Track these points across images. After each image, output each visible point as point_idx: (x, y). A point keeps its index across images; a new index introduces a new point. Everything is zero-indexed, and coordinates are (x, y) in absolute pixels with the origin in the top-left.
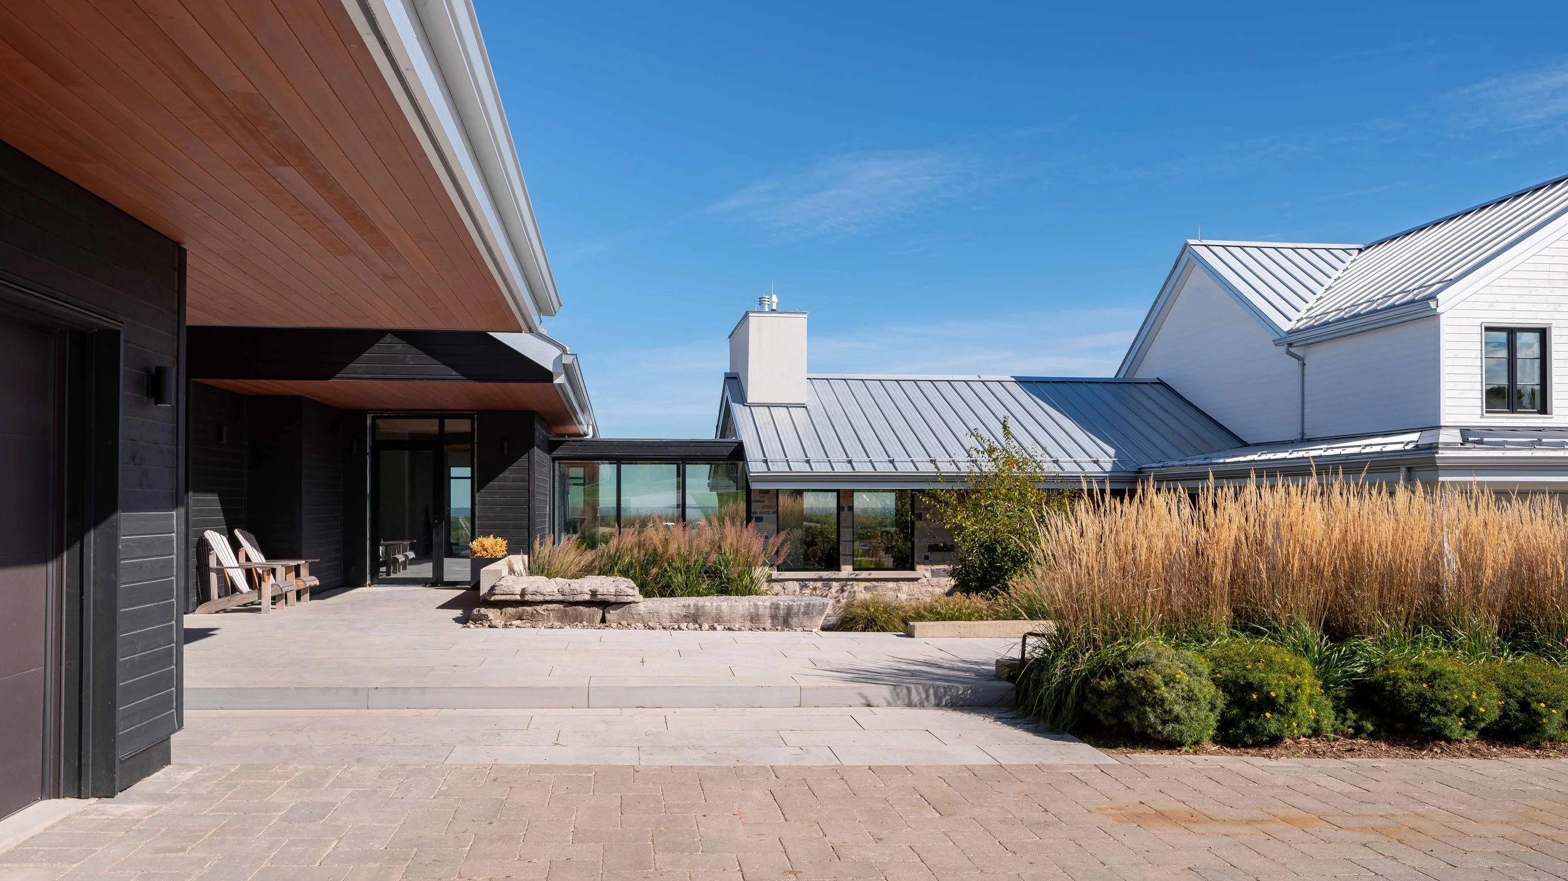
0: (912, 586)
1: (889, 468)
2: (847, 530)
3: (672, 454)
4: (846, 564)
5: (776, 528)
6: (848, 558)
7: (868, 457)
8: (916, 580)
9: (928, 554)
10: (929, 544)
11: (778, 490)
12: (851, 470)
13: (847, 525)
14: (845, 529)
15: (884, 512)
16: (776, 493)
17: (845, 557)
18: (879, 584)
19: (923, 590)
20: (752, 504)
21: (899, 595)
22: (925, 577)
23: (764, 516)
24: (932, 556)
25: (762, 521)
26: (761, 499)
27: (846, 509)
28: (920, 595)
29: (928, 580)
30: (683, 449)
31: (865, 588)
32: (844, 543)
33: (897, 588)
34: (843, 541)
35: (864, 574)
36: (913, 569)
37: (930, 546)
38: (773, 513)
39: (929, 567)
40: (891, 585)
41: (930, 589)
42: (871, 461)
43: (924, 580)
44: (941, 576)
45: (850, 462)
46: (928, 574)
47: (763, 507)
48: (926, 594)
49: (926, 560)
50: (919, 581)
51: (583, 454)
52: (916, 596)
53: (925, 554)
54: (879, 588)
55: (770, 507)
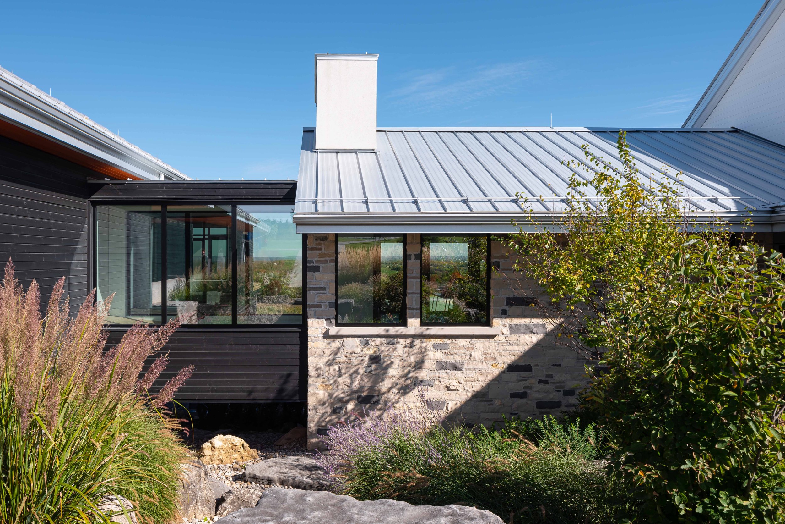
0: (487, 344)
1: (462, 209)
2: (415, 281)
3: (220, 197)
4: (412, 317)
5: (334, 278)
6: (415, 311)
7: (437, 196)
8: (493, 337)
9: (507, 308)
10: (508, 296)
11: (337, 235)
12: (417, 211)
13: (414, 275)
14: (412, 280)
15: (456, 260)
16: (334, 239)
17: (412, 311)
18: (450, 342)
19: (501, 348)
20: (308, 252)
21: (473, 354)
22: (503, 334)
23: (321, 265)
24: (510, 310)
25: (319, 271)
26: (317, 247)
27: (413, 257)
28: (496, 353)
29: (506, 337)
30: (232, 191)
31: (435, 346)
32: (410, 295)
33: (470, 346)
34: (409, 293)
35: (435, 330)
36: (488, 324)
37: (508, 299)
38: (331, 262)
39: (508, 321)
40: (464, 342)
41: (508, 347)
42: (440, 201)
43: (502, 337)
44: (521, 333)
45: (415, 202)
46: (506, 331)
47: (320, 256)
48: (503, 353)
49: (504, 314)
50: (496, 338)
51: (124, 197)
52: (492, 355)
53: (503, 308)
54: (450, 346)
55: (325, 255)
